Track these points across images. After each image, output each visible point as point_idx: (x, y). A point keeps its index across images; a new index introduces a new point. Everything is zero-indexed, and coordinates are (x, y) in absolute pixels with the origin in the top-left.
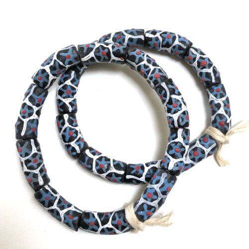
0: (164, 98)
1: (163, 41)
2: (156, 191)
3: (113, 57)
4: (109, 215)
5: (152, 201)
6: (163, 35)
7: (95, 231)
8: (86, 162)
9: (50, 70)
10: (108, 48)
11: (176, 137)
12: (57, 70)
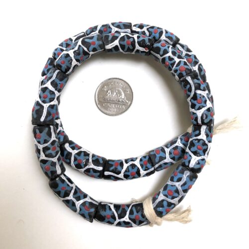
0: (188, 93)
1: (150, 36)
2: (177, 188)
3: (137, 47)
4: (126, 208)
5: (173, 198)
6: (150, 30)
7: (110, 223)
8: (65, 156)
9: (73, 55)
10: (133, 38)
11: (199, 134)
12: (80, 56)
